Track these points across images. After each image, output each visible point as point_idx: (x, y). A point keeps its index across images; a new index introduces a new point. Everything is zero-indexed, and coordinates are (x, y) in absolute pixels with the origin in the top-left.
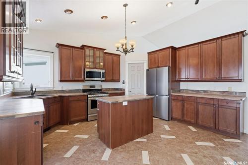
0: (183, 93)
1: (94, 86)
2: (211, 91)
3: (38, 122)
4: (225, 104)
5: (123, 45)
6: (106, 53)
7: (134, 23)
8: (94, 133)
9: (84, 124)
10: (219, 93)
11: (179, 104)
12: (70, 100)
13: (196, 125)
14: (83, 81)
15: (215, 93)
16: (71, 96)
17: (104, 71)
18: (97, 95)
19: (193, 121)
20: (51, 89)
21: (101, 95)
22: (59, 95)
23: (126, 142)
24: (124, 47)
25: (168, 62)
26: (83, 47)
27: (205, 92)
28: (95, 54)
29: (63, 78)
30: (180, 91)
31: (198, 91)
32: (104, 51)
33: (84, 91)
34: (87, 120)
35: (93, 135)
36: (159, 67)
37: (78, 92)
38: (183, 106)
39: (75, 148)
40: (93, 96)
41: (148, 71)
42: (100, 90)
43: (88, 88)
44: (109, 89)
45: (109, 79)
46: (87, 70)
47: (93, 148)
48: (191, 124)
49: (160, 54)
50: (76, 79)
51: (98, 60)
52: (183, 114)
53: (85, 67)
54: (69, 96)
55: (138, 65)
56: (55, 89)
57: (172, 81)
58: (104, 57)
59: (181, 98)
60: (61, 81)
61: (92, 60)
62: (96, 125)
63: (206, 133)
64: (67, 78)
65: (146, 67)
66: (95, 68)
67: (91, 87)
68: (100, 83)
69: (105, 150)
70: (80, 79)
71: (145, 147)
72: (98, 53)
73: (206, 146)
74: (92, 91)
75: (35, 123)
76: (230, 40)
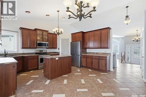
0: (88, 54)
1: (42, 51)
2: (99, 53)
3: (15, 66)
4: (102, 58)
5: (57, 31)
6: (49, 33)
7: (64, 19)
8: (42, 74)
9: (36, 71)
10: (101, 54)
11: (85, 59)
12: (28, 58)
13: (92, 68)
14: (35, 48)
15: (100, 54)
16: (29, 56)
17: (48, 43)
18: (44, 56)
19: (91, 67)
20: (17, 53)
21: (46, 55)
22: (21, 55)
23: (58, 77)
24: (57, 32)
25: (80, 39)
26: (36, 30)
27: (96, 53)
28: (43, 33)
29: (24, 47)
30: (86, 53)
31: (94, 53)
32: (48, 32)
33: (36, 53)
34: (38, 69)
35: (41, 75)
36: (76, 41)
37: (33, 54)
38: (87, 60)
39: (31, 81)
40: (41, 56)
41: (71, 43)
42: (46, 53)
43: (39, 52)
44: (51, 53)
45: (50, 47)
46: (38, 42)
47: (41, 80)
48: (89, 68)
49: (77, 35)
50: (32, 47)
51: (44, 37)
52: (87, 64)
53: (37, 40)
54: (28, 56)
55: (66, 40)
56: (19, 53)
57: (82, 48)
58: (48, 35)
59: (86, 56)
60: (23, 48)
61: (41, 36)
62: (43, 71)
63: (95, 71)
64: (26, 47)
65: (70, 41)
66: (43, 41)
67: (40, 51)
68: (46, 49)
69: (47, 80)
70: (34, 47)
71: (66, 78)
72: (45, 33)
73: (92, 76)
74: (41, 53)
75: (13, 67)
76: (105, 31)
